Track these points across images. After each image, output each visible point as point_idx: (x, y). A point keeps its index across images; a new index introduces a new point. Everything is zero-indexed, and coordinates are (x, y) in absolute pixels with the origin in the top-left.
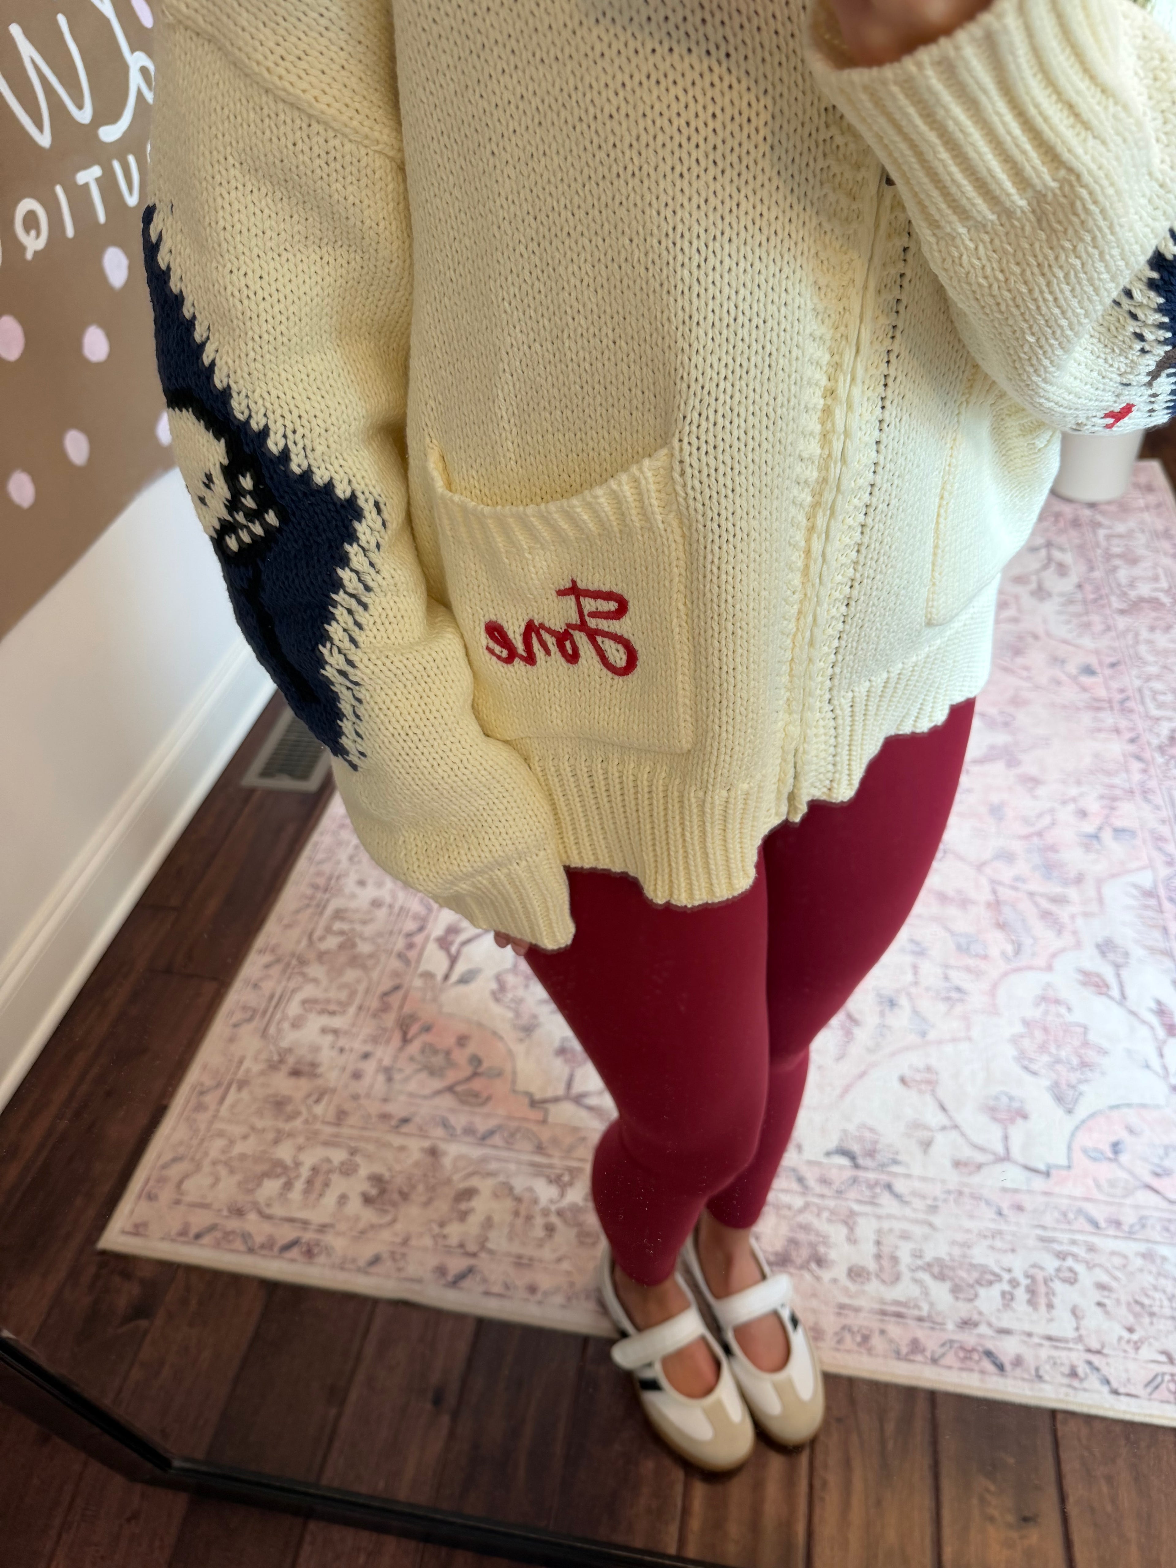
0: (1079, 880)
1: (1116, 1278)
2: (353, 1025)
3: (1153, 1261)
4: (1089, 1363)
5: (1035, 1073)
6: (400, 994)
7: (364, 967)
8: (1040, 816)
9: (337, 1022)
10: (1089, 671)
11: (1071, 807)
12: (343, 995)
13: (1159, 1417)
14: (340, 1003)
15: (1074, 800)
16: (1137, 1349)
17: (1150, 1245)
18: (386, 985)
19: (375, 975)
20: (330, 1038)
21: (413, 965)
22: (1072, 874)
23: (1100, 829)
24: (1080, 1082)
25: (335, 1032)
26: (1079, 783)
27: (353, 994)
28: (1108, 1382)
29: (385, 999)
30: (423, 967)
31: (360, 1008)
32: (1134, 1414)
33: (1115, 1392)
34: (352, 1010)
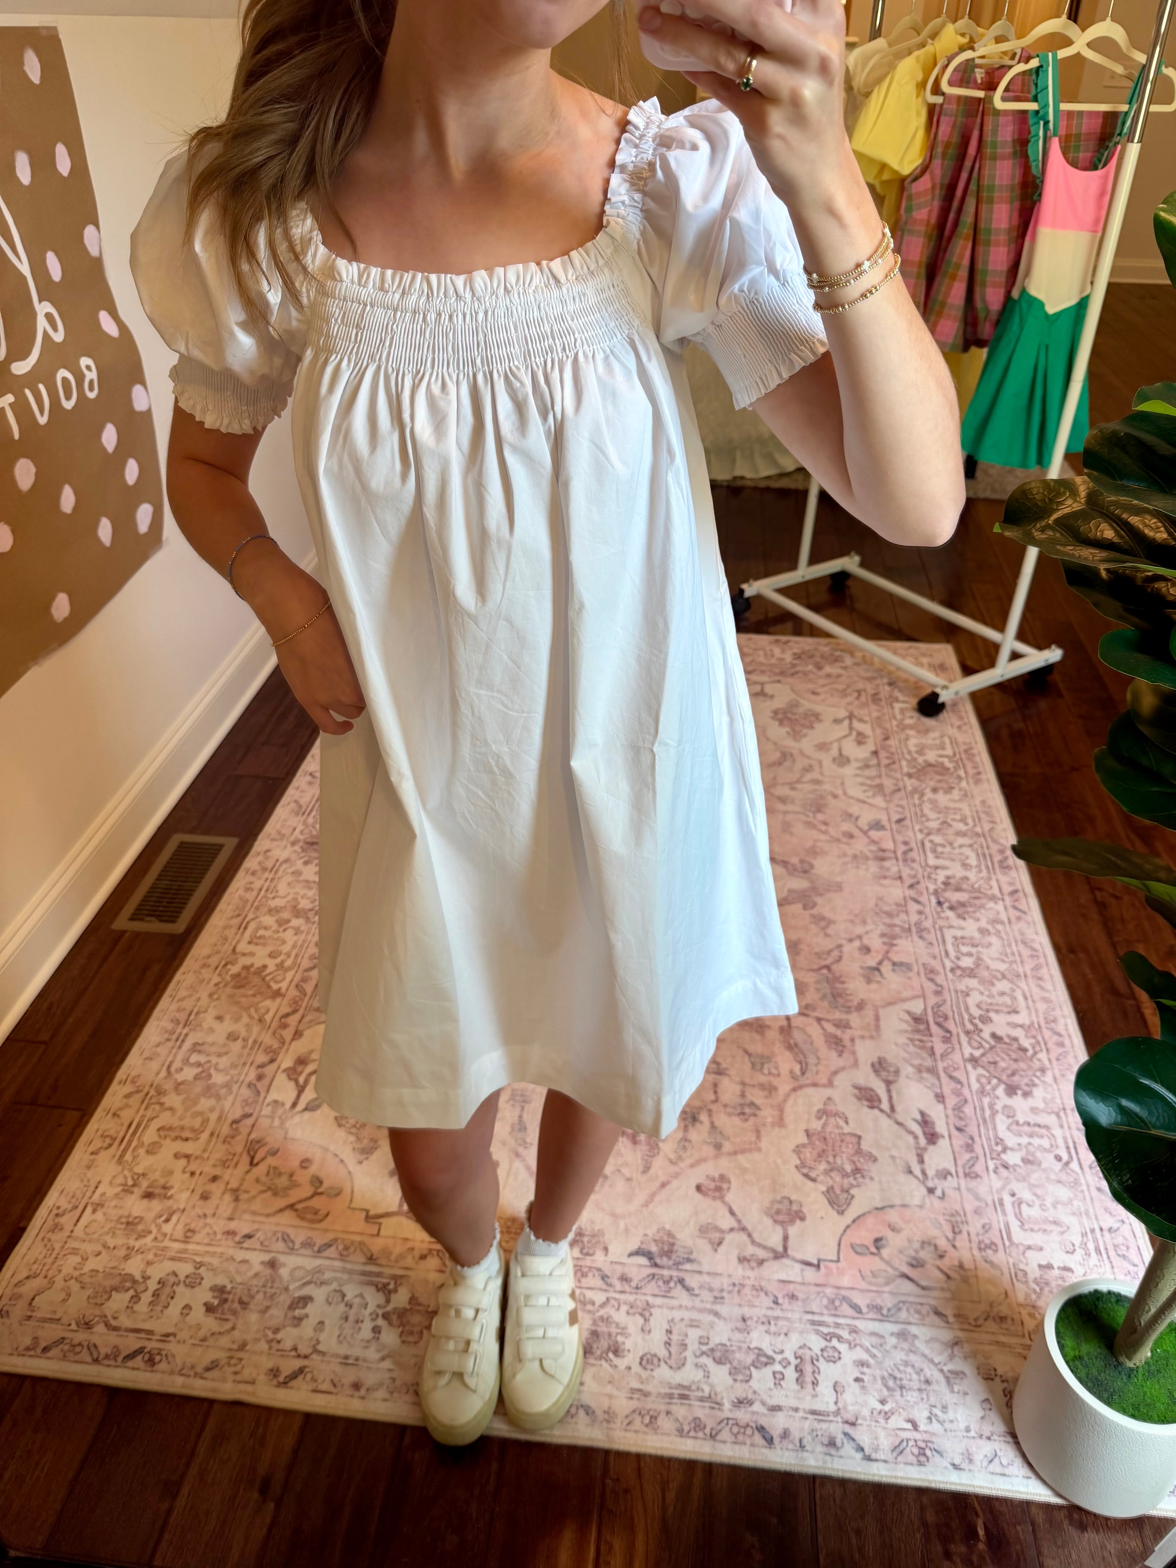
0: (861, 1006)
1: (874, 1356)
2: (205, 1150)
3: (906, 1340)
4: (846, 1434)
5: (814, 1180)
6: (249, 1121)
7: (218, 1098)
8: (829, 952)
9: (188, 1148)
10: (877, 825)
11: (857, 944)
12: (197, 1123)
13: (902, 1478)
14: (193, 1130)
15: (860, 937)
16: (887, 1419)
17: (904, 1326)
18: (238, 1114)
19: (227, 1104)
20: (183, 1162)
21: (263, 1094)
22: (855, 1003)
23: (880, 963)
24: (852, 1186)
25: (187, 1157)
26: (864, 922)
27: (206, 1121)
28: (862, 1450)
29: (234, 1126)
30: (271, 1097)
31: (212, 1134)
32: (882, 1476)
33: (868, 1458)
34: (205, 1136)
